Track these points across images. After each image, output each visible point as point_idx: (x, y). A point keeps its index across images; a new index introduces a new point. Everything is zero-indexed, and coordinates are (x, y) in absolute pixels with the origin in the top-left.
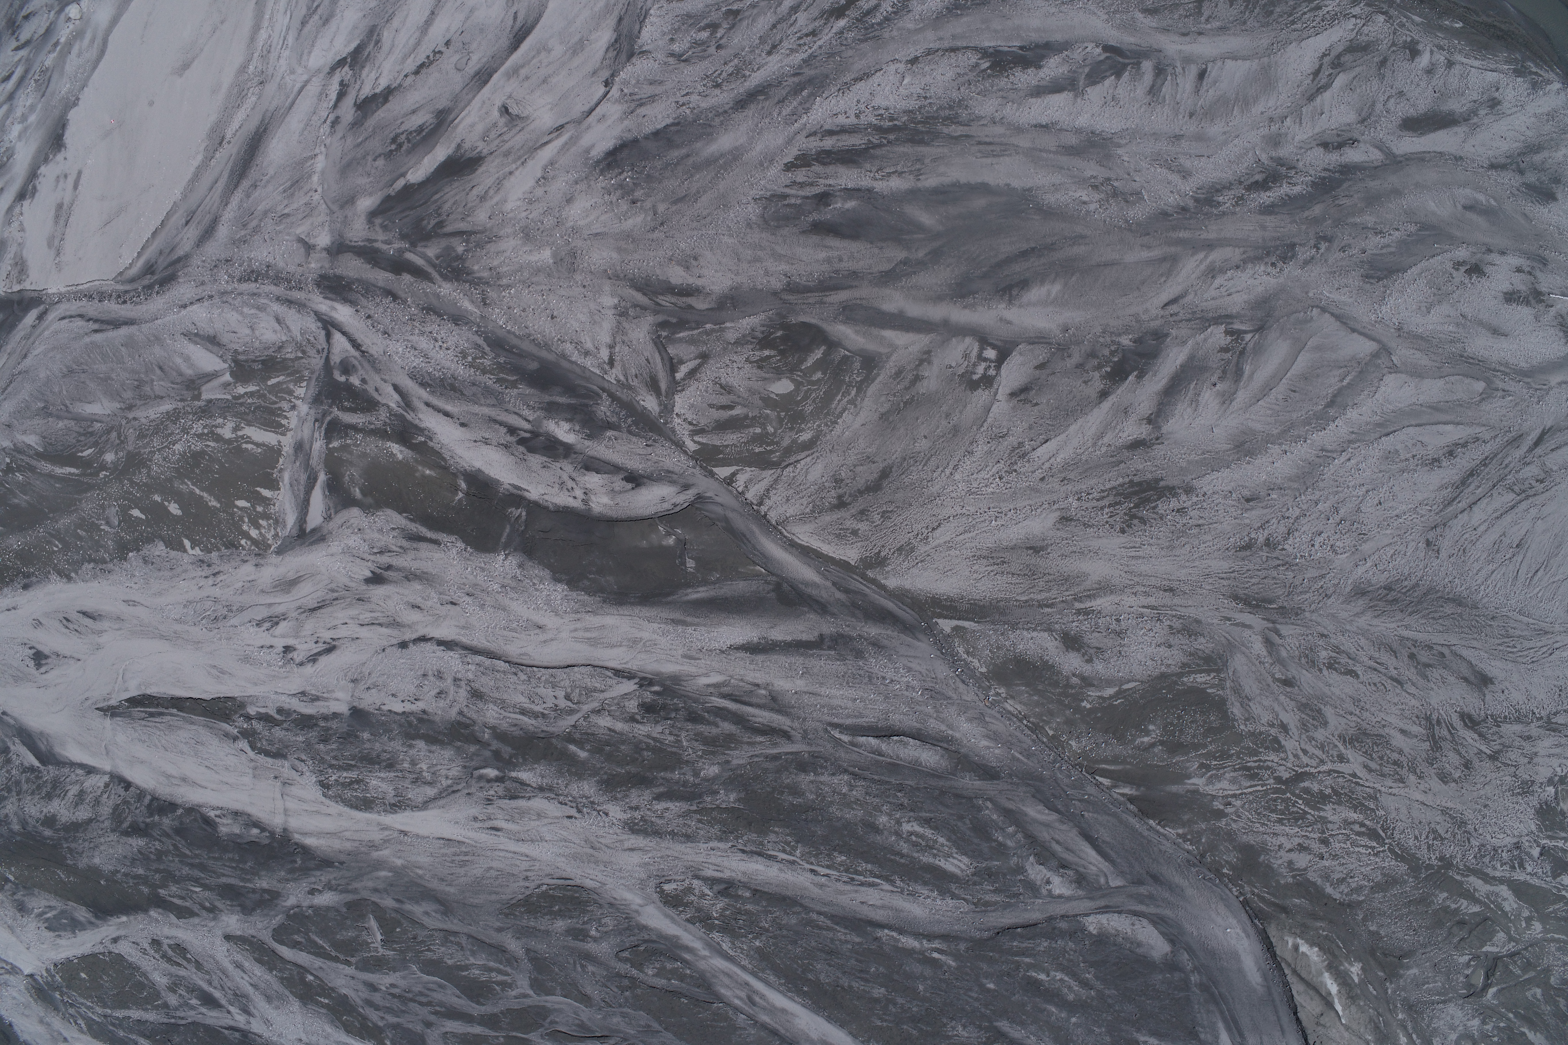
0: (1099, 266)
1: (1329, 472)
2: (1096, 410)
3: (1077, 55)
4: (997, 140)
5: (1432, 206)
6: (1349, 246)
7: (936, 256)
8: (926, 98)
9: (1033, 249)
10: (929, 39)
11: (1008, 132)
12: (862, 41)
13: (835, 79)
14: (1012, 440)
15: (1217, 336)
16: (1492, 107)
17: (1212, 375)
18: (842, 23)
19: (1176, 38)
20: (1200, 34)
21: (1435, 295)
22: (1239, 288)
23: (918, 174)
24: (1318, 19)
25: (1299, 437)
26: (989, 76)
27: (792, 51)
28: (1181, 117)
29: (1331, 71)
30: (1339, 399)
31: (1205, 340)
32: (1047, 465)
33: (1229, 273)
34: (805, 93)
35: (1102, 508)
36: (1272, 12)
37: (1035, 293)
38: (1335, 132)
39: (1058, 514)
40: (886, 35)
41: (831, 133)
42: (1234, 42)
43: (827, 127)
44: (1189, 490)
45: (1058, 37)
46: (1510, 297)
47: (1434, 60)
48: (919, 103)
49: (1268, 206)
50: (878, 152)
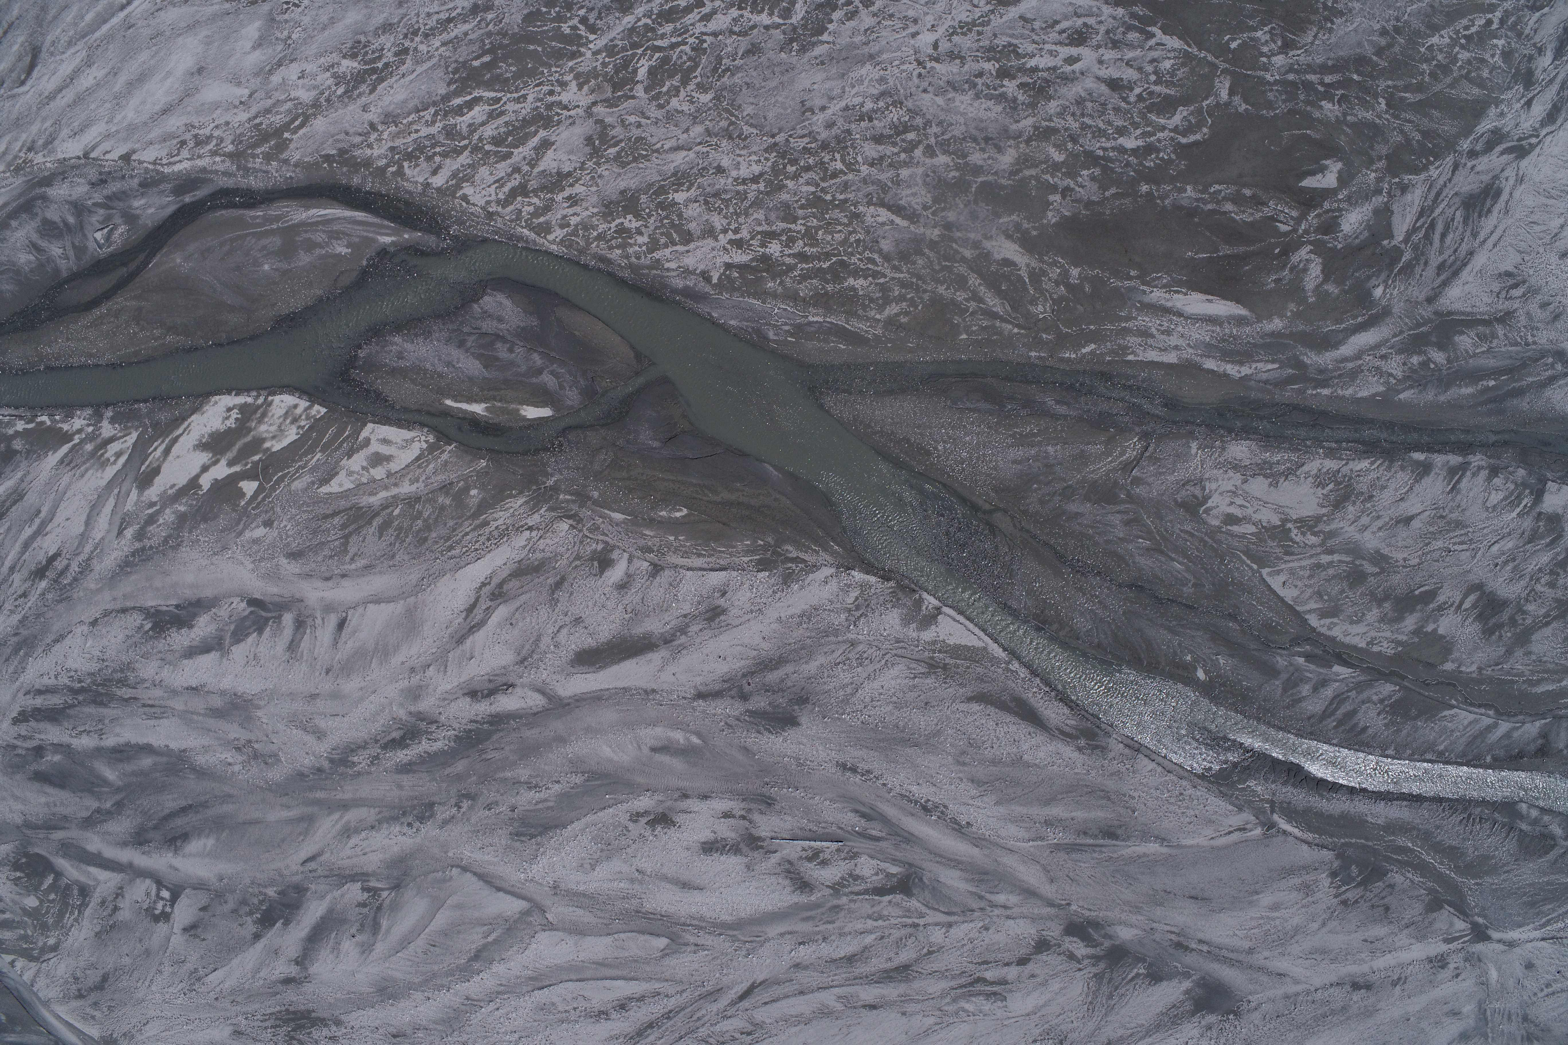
0: (245, 823)
1: (476, 1018)
2: (251, 949)
3: (223, 612)
4: (157, 703)
5: (607, 752)
6: (497, 803)
7: (119, 806)
8: (103, 660)
9: (191, 806)
10: (106, 600)
11: (166, 695)
12: (60, 601)
13: (41, 640)
14: (189, 966)
15: (354, 892)
16: (711, 619)
17: (351, 927)
18: (43, 584)
19: (319, 584)
20: (343, 576)
21: (602, 850)
22: (374, 848)
23: (101, 733)
24: (482, 539)
25: (443, 986)
26: (151, 637)
27: (12, 612)
28: (317, 674)
29: (489, 603)
30: (484, 954)
31: (342, 896)
32: (218, 989)
33: (364, 834)
34: (22, 653)
35: (266, 1028)
36: (426, 539)
37: (195, 846)
38: (486, 677)
39: (231, 1028)
40: (75, 596)
41: (39, 692)
42: (379, 583)
43: (37, 687)
44: (338, 1023)
45: (208, 593)
46: (710, 848)
47: (632, 570)
48: (99, 666)
49: (405, 764)
50: (71, 712)
